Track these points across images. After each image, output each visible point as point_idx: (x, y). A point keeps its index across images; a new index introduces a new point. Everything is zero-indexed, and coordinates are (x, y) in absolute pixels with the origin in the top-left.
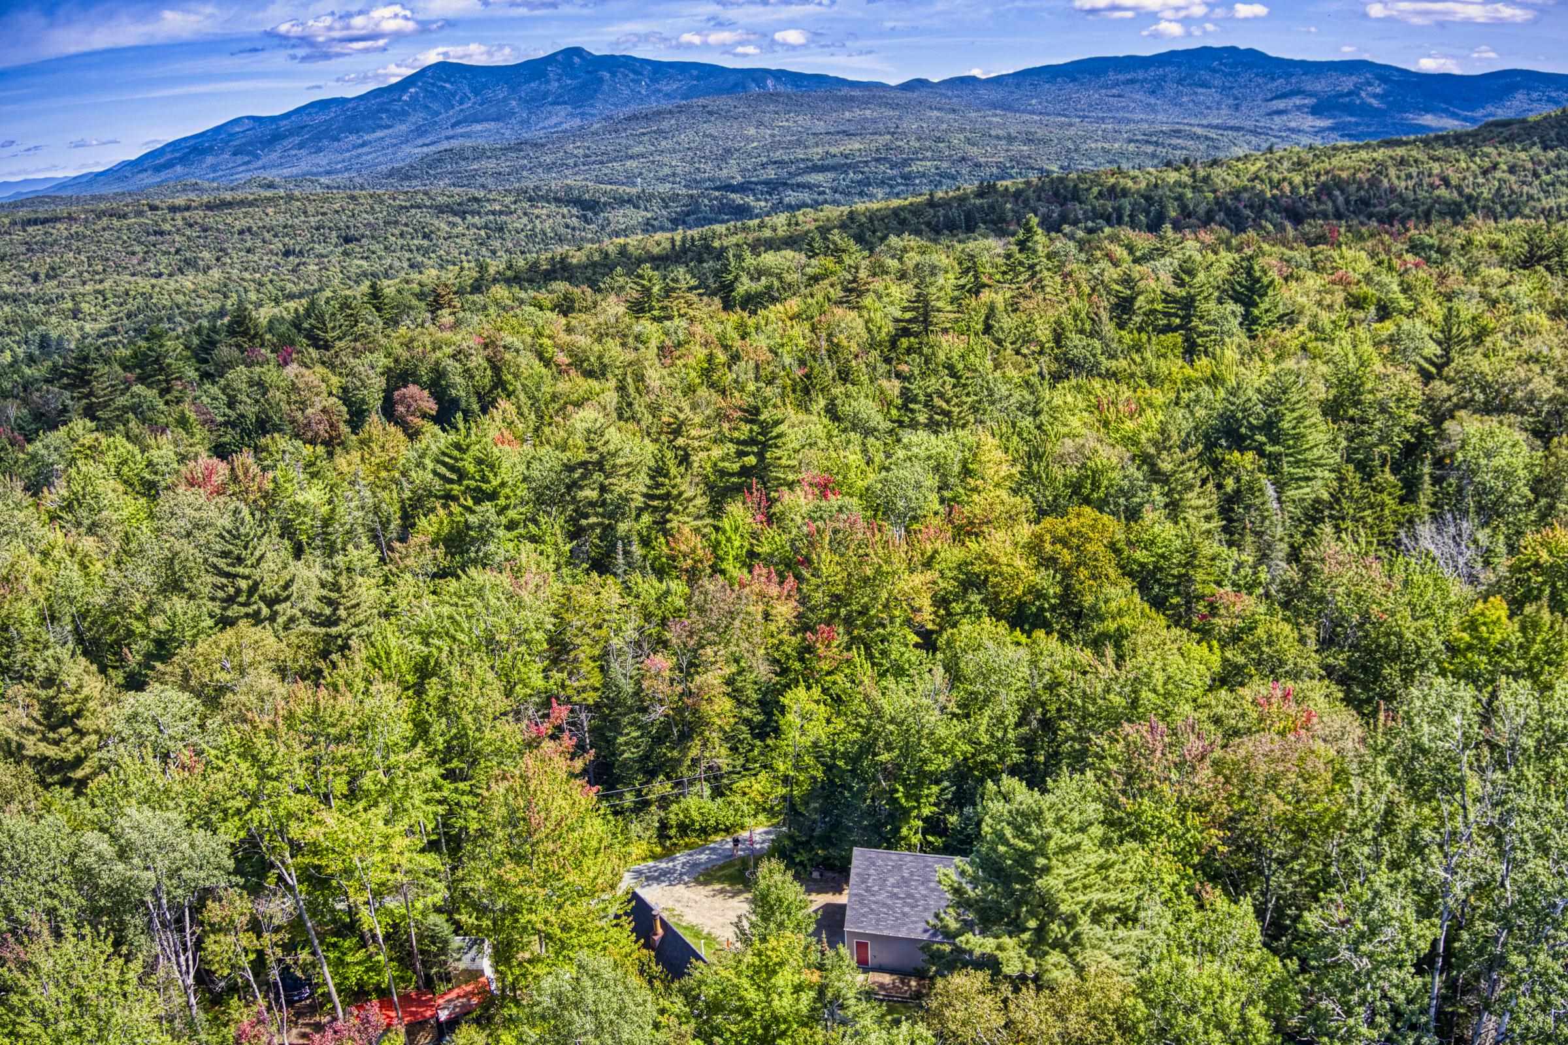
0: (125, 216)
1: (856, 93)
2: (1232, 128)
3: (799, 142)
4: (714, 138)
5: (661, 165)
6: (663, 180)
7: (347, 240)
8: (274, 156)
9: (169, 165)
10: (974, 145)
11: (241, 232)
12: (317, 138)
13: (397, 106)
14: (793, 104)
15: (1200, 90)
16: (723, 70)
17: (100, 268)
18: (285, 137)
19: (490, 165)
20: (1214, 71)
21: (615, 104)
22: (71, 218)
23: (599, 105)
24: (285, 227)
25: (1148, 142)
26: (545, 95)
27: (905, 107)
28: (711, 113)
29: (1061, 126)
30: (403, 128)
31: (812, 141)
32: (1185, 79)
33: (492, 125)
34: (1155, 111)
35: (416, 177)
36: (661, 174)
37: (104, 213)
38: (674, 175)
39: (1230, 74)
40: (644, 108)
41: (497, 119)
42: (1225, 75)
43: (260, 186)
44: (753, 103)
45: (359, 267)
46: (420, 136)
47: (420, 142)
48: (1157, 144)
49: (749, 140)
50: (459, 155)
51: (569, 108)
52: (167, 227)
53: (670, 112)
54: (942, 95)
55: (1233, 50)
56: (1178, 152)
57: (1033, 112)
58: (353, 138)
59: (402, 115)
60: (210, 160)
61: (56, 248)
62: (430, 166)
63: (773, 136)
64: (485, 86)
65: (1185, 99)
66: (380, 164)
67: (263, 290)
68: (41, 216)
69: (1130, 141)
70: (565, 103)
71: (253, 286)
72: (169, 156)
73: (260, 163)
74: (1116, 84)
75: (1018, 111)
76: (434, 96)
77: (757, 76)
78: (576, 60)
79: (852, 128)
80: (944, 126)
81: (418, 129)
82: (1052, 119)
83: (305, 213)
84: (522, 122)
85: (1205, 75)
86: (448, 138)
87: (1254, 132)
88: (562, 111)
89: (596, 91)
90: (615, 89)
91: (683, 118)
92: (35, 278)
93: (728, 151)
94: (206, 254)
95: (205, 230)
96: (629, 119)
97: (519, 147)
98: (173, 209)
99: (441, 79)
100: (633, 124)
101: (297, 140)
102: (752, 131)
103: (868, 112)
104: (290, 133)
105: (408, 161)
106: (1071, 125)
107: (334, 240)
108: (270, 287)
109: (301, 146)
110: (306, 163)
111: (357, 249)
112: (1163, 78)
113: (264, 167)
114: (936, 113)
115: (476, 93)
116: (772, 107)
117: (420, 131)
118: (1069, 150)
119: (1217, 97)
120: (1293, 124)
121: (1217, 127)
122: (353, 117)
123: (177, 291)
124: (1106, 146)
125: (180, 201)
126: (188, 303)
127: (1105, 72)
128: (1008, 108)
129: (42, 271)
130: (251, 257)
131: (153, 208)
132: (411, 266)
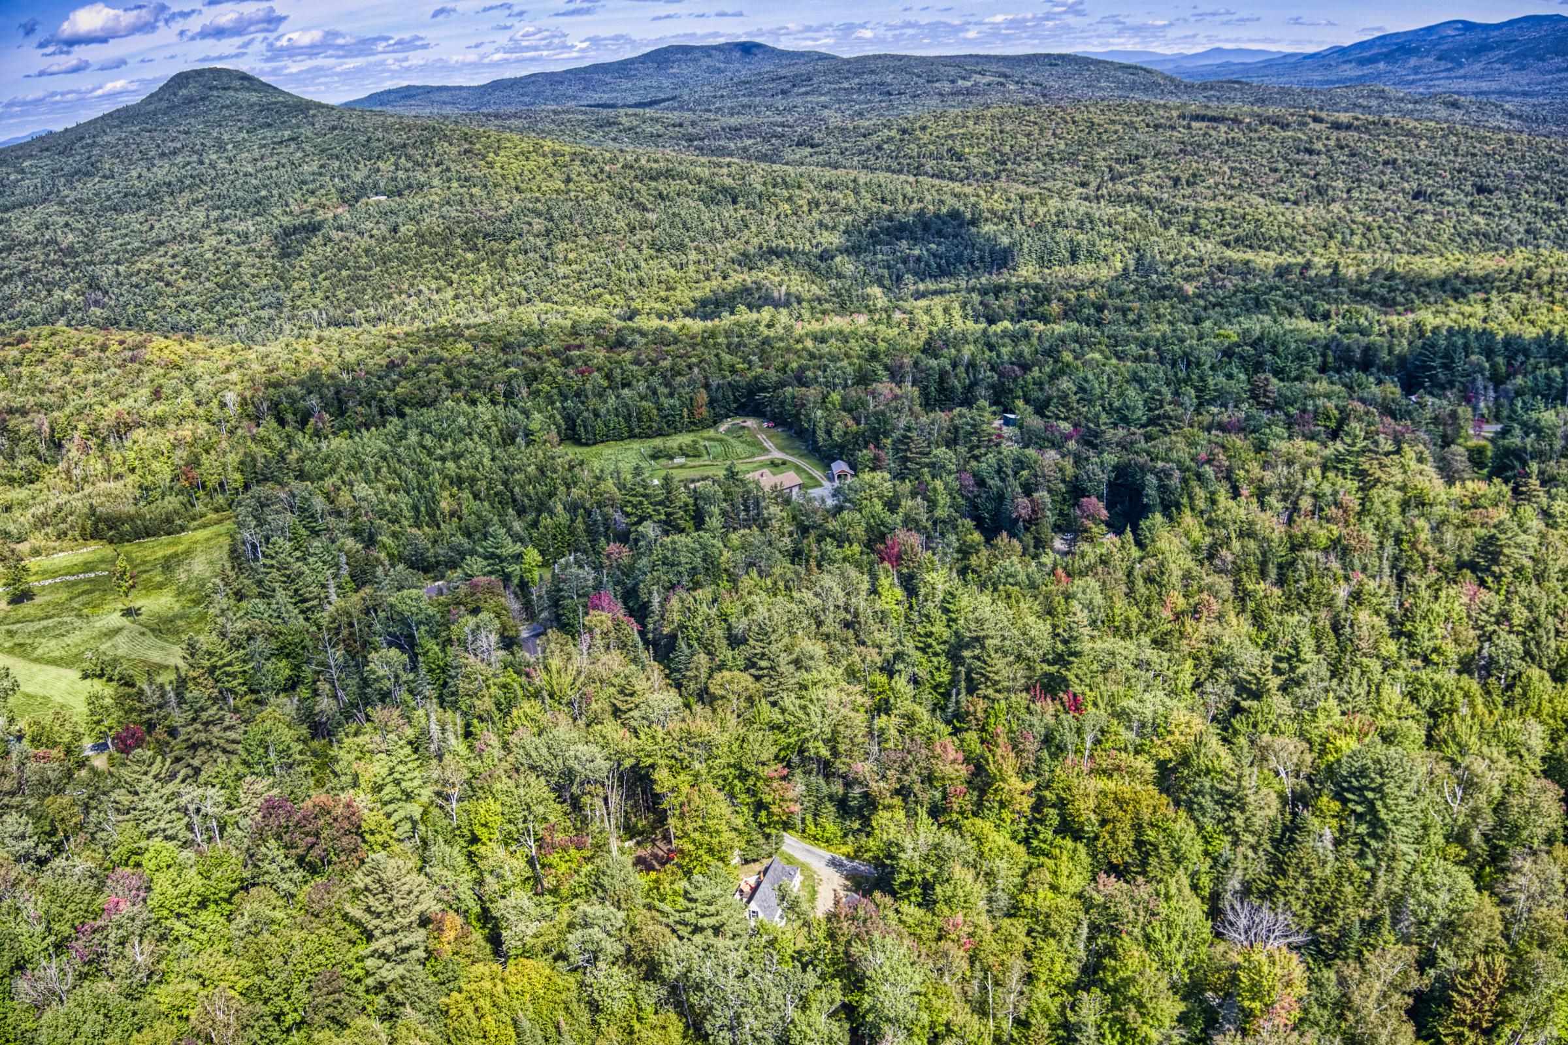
0: (1285, 126)
7: (1481, 190)
8: (1477, 67)
9: (1373, 60)
11: (1386, 163)
12: (1523, 55)
17: (1236, 182)
18: (1492, 49)
22: (1236, 121)
24: (1430, 164)
37: (1268, 119)
43: (1444, 103)
45: (1477, 224)
52: (1319, 146)
58: (1558, 61)
60: (1413, 61)
61: (1207, 153)
67: (1369, 235)
68: (1210, 113)
71: (1361, 229)
72: (1375, 51)
83: (1456, 151)
92: (1176, 181)
94: (1340, 184)
95: (1353, 155)
98: (1337, 126)
101: (1502, 54)
104: (1499, 45)
107: (1468, 188)
108: (1376, 233)
109: (1504, 61)
110: (1507, 79)
111: (1485, 203)
113: (1464, 77)
123: (1287, 224)
125: (1344, 117)
126: (1294, 238)
129: (1184, 177)
130: (1381, 196)
131: (1316, 119)
132: (1528, 231)
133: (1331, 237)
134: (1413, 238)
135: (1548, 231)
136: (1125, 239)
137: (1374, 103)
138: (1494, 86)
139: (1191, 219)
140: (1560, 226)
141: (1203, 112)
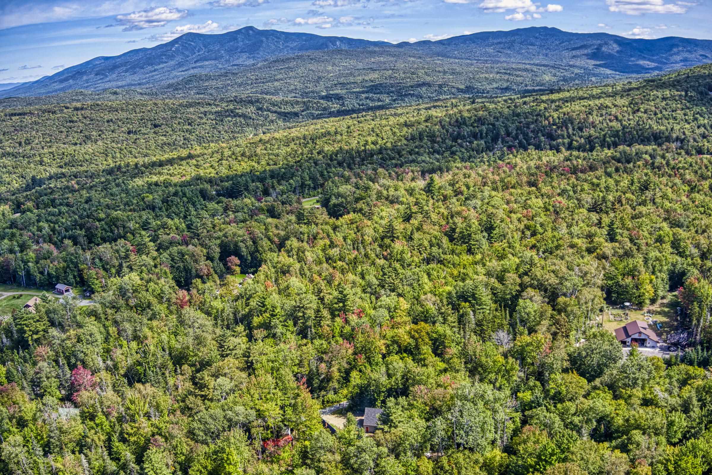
0: (55, 113)
1: (377, 49)
2: (544, 65)
3: (351, 74)
4: (313, 71)
5: (290, 84)
6: (291, 92)
7: (156, 126)
8: (114, 76)
9: (66, 80)
10: (428, 76)
11: (108, 121)
12: (133, 67)
13: (170, 53)
14: (348, 54)
15: (530, 47)
16: (317, 36)
17: (48, 140)
18: (119, 67)
19: (214, 83)
20: (537, 38)
21: (268, 53)
22: (31, 113)
23: (261, 53)
24: (127, 119)
25: (505, 73)
26: (237, 48)
27: (398, 56)
28: (312, 59)
29: (468, 65)
30: (172, 63)
31: (357, 73)
32: (524, 42)
33: (213, 62)
34: (510, 57)
35: (180, 89)
36: (290, 89)
37: (45, 111)
38: (296, 89)
39: (544, 39)
40: (281, 56)
41: (215, 59)
42: (542, 40)
43: (111, 93)
44: (330, 54)
45: (163, 140)
46: (180, 67)
47: (181, 69)
48: (509, 74)
49: (329, 72)
50: (199, 78)
51: (248, 54)
52: (75, 119)
53: (294, 58)
54: (415, 49)
55: (545, 28)
56: (518, 79)
57: (455, 58)
58: (150, 68)
59: (172, 57)
60: (85, 78)
61: (27, 129)
62: (186, 83)
63: (340, 70)
64: (209, 44)
65: (523, 51)
66: (163, 80)
67: (122, 152)
68: (18, 112)
69: (498, 73)
70: (246, 52)
71: (118, 151)
72: (66, 75)
73: (108, 79)
74: (493, 44)
75: (448, 57)
76: (187, 49)
77: (333, 40)
78: (251, 32)
79: (374, 66)
80: (416, 66)
81: (179, 63)
82: (463, 61)
83: (135, 111)
84: (226, 61)
85: (532, 40)
86: (193, 68)
87: (553, 67)
88: (245, 56)
89: (260, 47)
90: (268, 46)
91: (299, 61)
92: (20, 144)
93: (319, 78)
94: (94, 133)
95: (92, 120)
96: (274, 61)
97: (225, 75)
98: (76, 109)
99: (189, 40)
100: (277, 64)
101: (124, 68)
102: (330, 68)
103: (382, 58)
104: (122, 65)
105: (176, 80)
106: (472, 65)
107: (150, 126)
108: (125, 151)
109: (126, 71)
110: (129, 79)
111: (160, 131)
112: (514, 41)
113: (110, 81)
114: (412, 59)
115: (205, 47)
116: (339, 56)
117: (180, 65)
118: (470, 78)
119: (538, 50)
120: (571, 63)
121: (537, 65)
122: (150, 58)
123: (86, 153)
124: (487, 76)
125: (79, 105)
127: (488, 38)
128: (445, 56)
129: (23, 141)
130: (114, 135)
131: (67, 108)
132: (185, 139)
133: (107, 156)
134: (141, 150)
135: (193, 138)
136: (15, 173)
137: (80, 98)
138: (124, 83)
139: (39, 158)
140: (197, 135)
141: (14, 111)
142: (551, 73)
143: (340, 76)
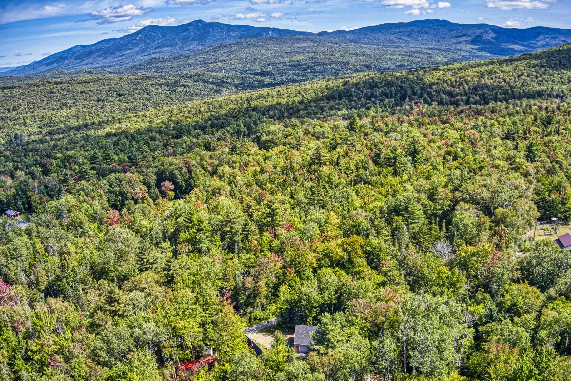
0: (39, 86)
1: (302, 37)
2: (437, 49)
3: (281, 56)
4: (250, 54)
5: (231, 64)
6: (232, 70)
7: (120, 95)
8: (90, 60)
9: (51, 63)
10: (344, 57)
11: (81, 92)
12: (105, 53)
13: (135, 41)
14: (278, 41)
15: (425, 35)
16: (253, 27)
17: (32, 107)
18: (93, 53)
19: (169, 64)
20: (430, 28)
21: (214, 41)
22: (19, 87)
23: (208, 41)
24: (97, 90)
25: (406, 55)
26: (189, 37)
27: (320, 42)
28: (249, 45)
29: (375, 49)
30: (137, 49)
31: (285, 55)
32: (420, 31)
33: (169, 48)
34: (409, 43)
35: (142, 69)
36: (231, 68)
37: (31, 85)
38: (236, 68)
39: (436, 29)
40: (224, 43)
41: (171, 46)
42: (435, 29)
43: (86, 72)
44: (264, 41)
45: (125, 106)
46: (143, 52)
47: (143, 54)
48: (409, 56)
49: (263, 55)
50: (157, 60)
51: (197, 42)
52: (55, 90)
53: (234, 44)
54: (332, 37)
55: (437, 20)
56: (417, 59)
57: (365, 44)
58: (118, 53)
59: (136, 45)
60: (66, 62)
61: (15, 99)
62: (147, 65)
63: (271, 53)
64: (166, 34)
65: (420, 38)
66: (129, 63)
67: (91, 115)
68: (9, 86)
69: (400, 55)
70: (196, 40)
72: (51, 60)
73: (85, 62)
74: (395, 33)
75: (359, 43)
76: (148, 38)
77: (266, 30)
78: (200, 24)
79: (300, 50)
80: (333, 49)
81: (142, 49)
82: (372, 46)
83: (104, 85)
84: (180, 47)
85: (427, 29)
86: (153, 53)
87: (444, 51)
88: (195, 43)
89: (207, 36)
90: (214, 35)
91: (239, 46)
92: (9, 110)
93: (255, 59)
94: (69, 101)
95: (68, 92)
96: (219, 47)
97: (179, 57)
98: (56, 83)
99: (150, 31)
100: (221, 49)
101: (98, 54)
102: (264, 51)
103: (306, 44)
104: (96, 51)
105: (139, 62)
106: (379, 49)
107: (115, 96)
108: (94, 114)
109: (99, 56)
110: (102, 62)
111: (124, 99)
112: (412, 31)
113: (86, 64)
114: (330, 44)
115: (163, 36)
116: (271, 42)
117: (143, 51)
118: (378, 59)
119: (432, 37)
120: (459, 48)
121: (431, 49)
122: (118, 46)
123: (61, 116)
124: (391, 57)
125: (58, 80)
126: (65, 121)
127: (391, 28)
128: (356, 42)
129: (11, 108)
130: (86, 102)
131: (49, 83)
132: (143, 106)
133: (78, 118)
134: (107, 114)
135: (150, 104)
136: (2, 132)
137: (61, 76)
138: (98, 65)
139: (23, 121)
140: (153, 102)
141: (5, 86)
142: (443, 55)
143: (272, 58)
